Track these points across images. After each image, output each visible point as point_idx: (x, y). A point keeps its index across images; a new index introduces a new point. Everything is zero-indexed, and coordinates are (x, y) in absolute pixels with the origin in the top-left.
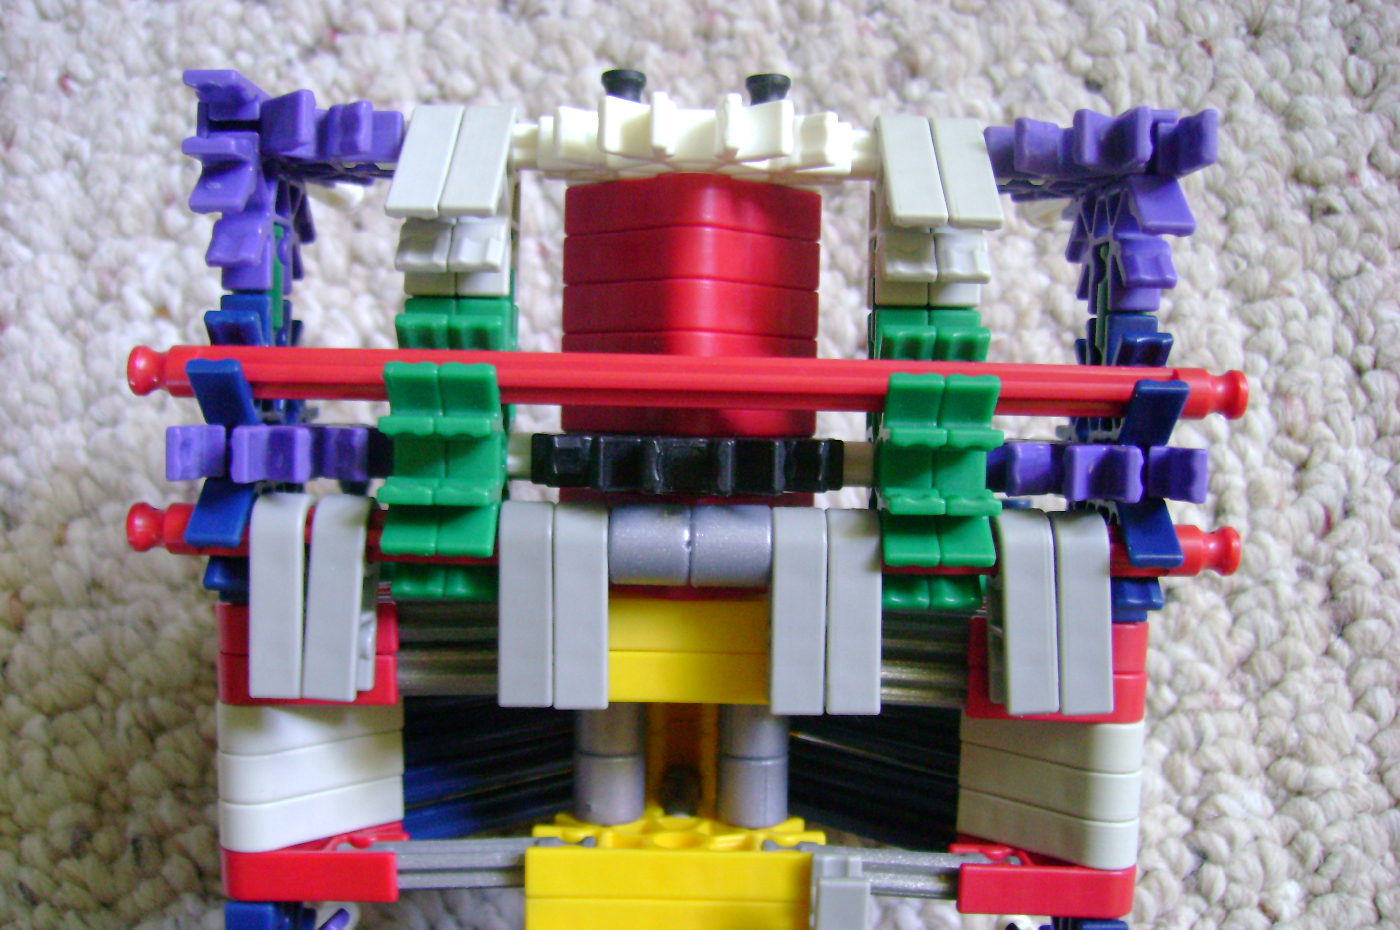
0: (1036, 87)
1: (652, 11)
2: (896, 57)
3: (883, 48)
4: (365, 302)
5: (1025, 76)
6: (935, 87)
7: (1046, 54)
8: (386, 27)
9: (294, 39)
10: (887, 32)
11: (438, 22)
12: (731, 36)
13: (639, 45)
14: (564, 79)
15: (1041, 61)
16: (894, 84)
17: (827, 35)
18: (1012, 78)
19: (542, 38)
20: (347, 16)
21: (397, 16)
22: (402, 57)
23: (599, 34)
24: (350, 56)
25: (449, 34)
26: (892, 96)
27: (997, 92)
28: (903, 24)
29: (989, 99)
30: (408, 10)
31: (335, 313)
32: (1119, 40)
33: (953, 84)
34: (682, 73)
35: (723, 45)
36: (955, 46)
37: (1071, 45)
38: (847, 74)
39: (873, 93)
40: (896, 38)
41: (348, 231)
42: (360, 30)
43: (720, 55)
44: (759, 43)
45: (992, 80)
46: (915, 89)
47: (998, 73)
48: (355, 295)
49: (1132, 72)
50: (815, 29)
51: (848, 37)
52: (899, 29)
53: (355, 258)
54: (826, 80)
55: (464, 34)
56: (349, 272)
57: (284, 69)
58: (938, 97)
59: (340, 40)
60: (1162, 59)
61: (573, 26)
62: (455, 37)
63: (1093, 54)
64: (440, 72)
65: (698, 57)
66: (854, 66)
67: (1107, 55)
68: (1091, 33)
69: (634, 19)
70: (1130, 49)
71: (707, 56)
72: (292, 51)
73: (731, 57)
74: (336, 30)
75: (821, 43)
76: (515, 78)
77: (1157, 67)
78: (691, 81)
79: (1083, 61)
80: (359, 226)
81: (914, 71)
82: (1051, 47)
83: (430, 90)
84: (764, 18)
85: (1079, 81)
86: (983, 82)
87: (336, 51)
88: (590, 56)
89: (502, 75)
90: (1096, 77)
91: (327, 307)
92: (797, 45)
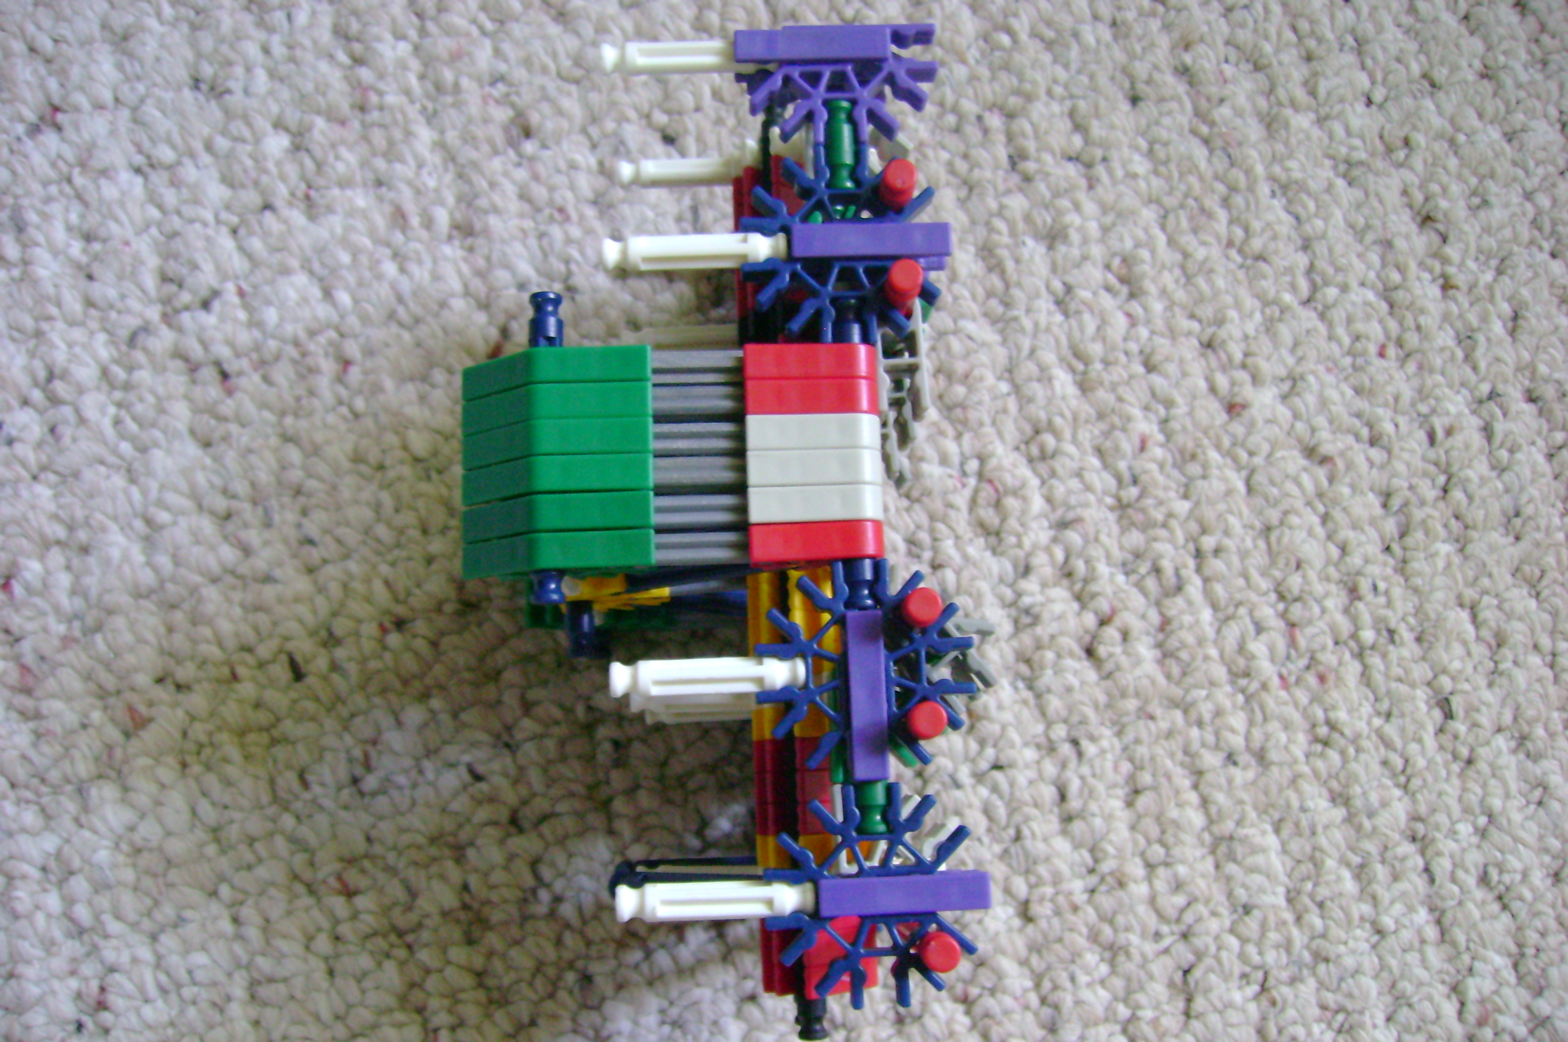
0: (622, 142)
1: (317, 89)
2: (513, 121)
3: (502, 114)
4: (102, 337)
5: (615, 134)
6: (544, 146)
7: (632, 115)
8: (99, 106)
9: (22, 120)
10: (504, 101)
11: (142, 101)
12: (381, 108)
13: (308, 118)
14: (249, 148)
15: (628, 120)
16: (513, 144)
17: (457, 105)
18: (605, 136)
19: (228, 113)
20: (65, 98)
21: (107, 96)
22: (113, 133)
23: (275, 109)
24: (70, 132)
25: (151, 111)
26: (511, 153)
27: (594, 146)
28: (518, 94)
29: (587, 152)
30: (115, 91)
31: (78, 350)
32: (688, 100)
33: (558, 142)
34: (343, 142)
35: (375, 115)
36: (560, 112)
37: (652, 106)
38: (474, 139)
39: (496, 152)
40: (513, 105)
41: (83, 283)
42: (77, 109)
43: (373, 125)
44: (404, 113)
45: (589, 137)
46: (529, 147)
47: (594, 131)
48: (92, 333)
49: (698, 126)
50: (449, 99)
51: (474, 107)
52: (514, 98)
53: (90, 303)
54: (458, 143)
55: (164, 112)
56: (86, 315)
57: (16, 146)
58: (546, 154)
59: (60, 117)
60: (723, 114)
61: (253, 103)
62: (157, 114)
63: (669, 113)
64: (147, 145)
65: (356, 125)
66: (479, 132)
67: (680, 113)
68: (667, 96)
69: (303, 97)
70: (698, 109)
71: (364, 125)
72: (20, 129)
73: (382, 126)
74: (56, 109)
75: (452, 112)
76: (209, 147)
77: (719, 122)
78: (351, 148)
79: (660, 118)
80: (90, 277)
81: (527, 133)
82: (636, 109)
83: (139, 160)
84: (407, 92)
85: (657, 136)
86: (581, 139)
87: (59, 128)
88: (269, 128)
89: (198, 146)
90: (670, 132)
91: (70, 345)
92: (435, 113)
